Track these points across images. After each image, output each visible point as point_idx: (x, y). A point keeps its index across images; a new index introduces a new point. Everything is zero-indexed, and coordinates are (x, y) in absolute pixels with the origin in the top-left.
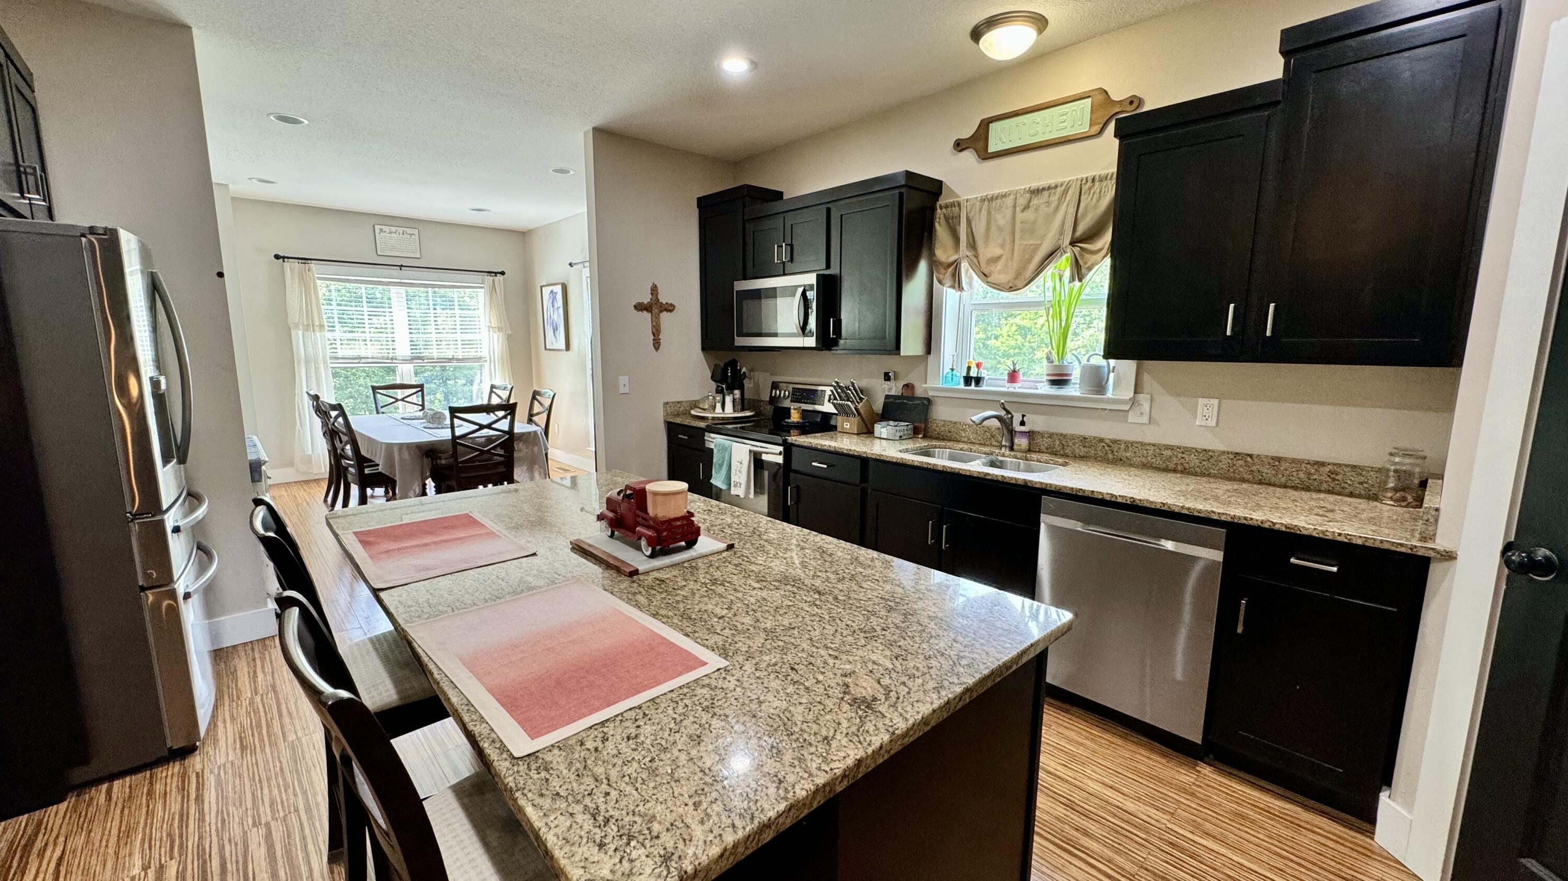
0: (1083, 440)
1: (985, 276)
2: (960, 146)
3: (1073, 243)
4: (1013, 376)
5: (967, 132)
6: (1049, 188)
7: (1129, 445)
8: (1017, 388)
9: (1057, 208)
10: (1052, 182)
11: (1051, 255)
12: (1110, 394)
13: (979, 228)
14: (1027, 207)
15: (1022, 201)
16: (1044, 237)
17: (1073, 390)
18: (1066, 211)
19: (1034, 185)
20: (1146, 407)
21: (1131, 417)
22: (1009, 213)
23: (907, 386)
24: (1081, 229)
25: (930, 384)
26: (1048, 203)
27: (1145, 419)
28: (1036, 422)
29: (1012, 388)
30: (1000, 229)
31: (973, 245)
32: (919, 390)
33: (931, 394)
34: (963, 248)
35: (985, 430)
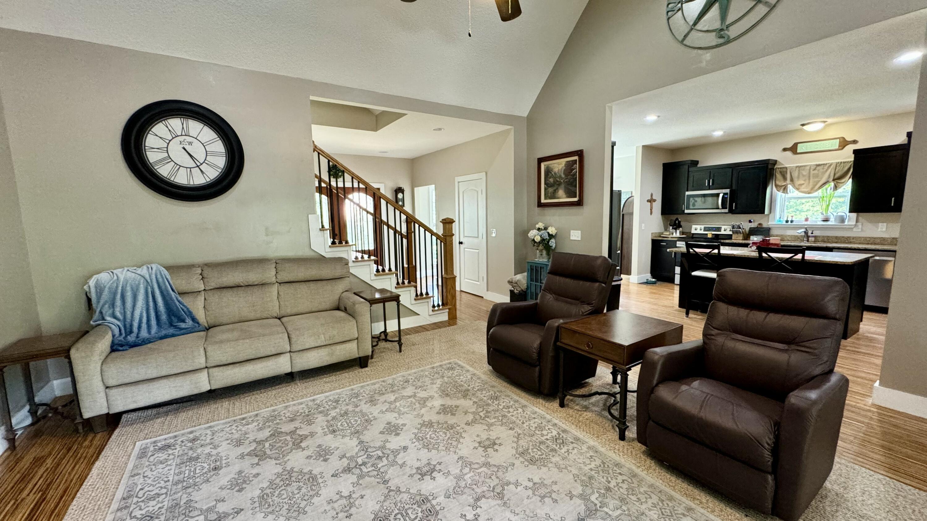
0: (836, 237)
1: (798, 189)
2: (785, 150)
3: (834, 180)
4: (807, 220)
5: (789, 145)
6: (824, 164)
7: (853, 238)
8: (808, 223)
9: (827, 170)
10: (825, 162)
11: (825, 184)
12: (846, 223)
13: (795, 174)
14: (814, 170)
15: (813, 168)
16: (821, 178)
18: (831, 171)
19: (818, 163)
20: (860, 226)
21: (854, 230)
22: (808, 171)
23: (759, 224)
24: (837, 176)
25: (770, 223)
26: (823, 169)
27: (860, 230)
28: (816, 233)
29: (806, 223)
30: (804, 176)
31: (792, 180)
32: (765, 225)
33: (770, 226)
34: (788, 181)
35: (795, 236)
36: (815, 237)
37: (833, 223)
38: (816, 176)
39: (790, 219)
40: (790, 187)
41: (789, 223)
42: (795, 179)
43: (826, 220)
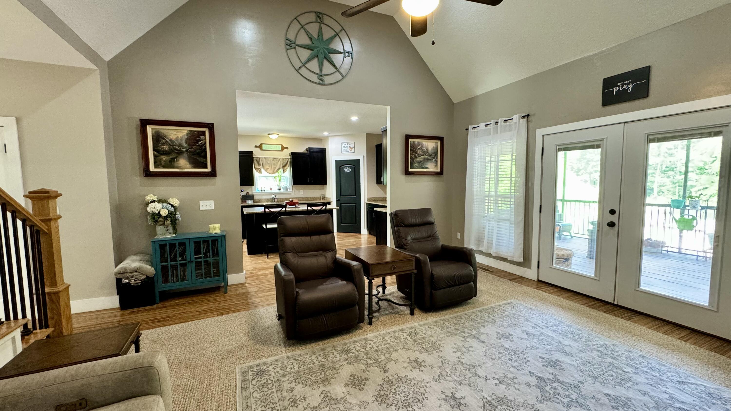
1: (266, 171)
2: (256, 147)
3: (282, 167)
4: (271, 189)
5: (258, 145)
6: (277, 158)
8: (272, 191)
9: (279, 162)
11: (279, 169)
12: (288, 191)
13: (264, 162)
14: (273, 161)
15: (272, 159)
16: (277, 166)
17: (282, 190)
19: (274, 157)
21: (292, 194)
22: (270, 161)
23: (248, 193)
24: (284, 165)
26: (277, 160)
28: (277, 197)
29: (271, 191)
30: (268, 164)
31: (263, 166)
32: (250, 193)
33: (254, 194)
34: (261, 166)
35: (268, 199)
36: (277, 199)
38: (274, 164)
39: (263, 190)
40: (262, 170)
41: (263, 191)
42: (265, 166)
43: (280, 190)
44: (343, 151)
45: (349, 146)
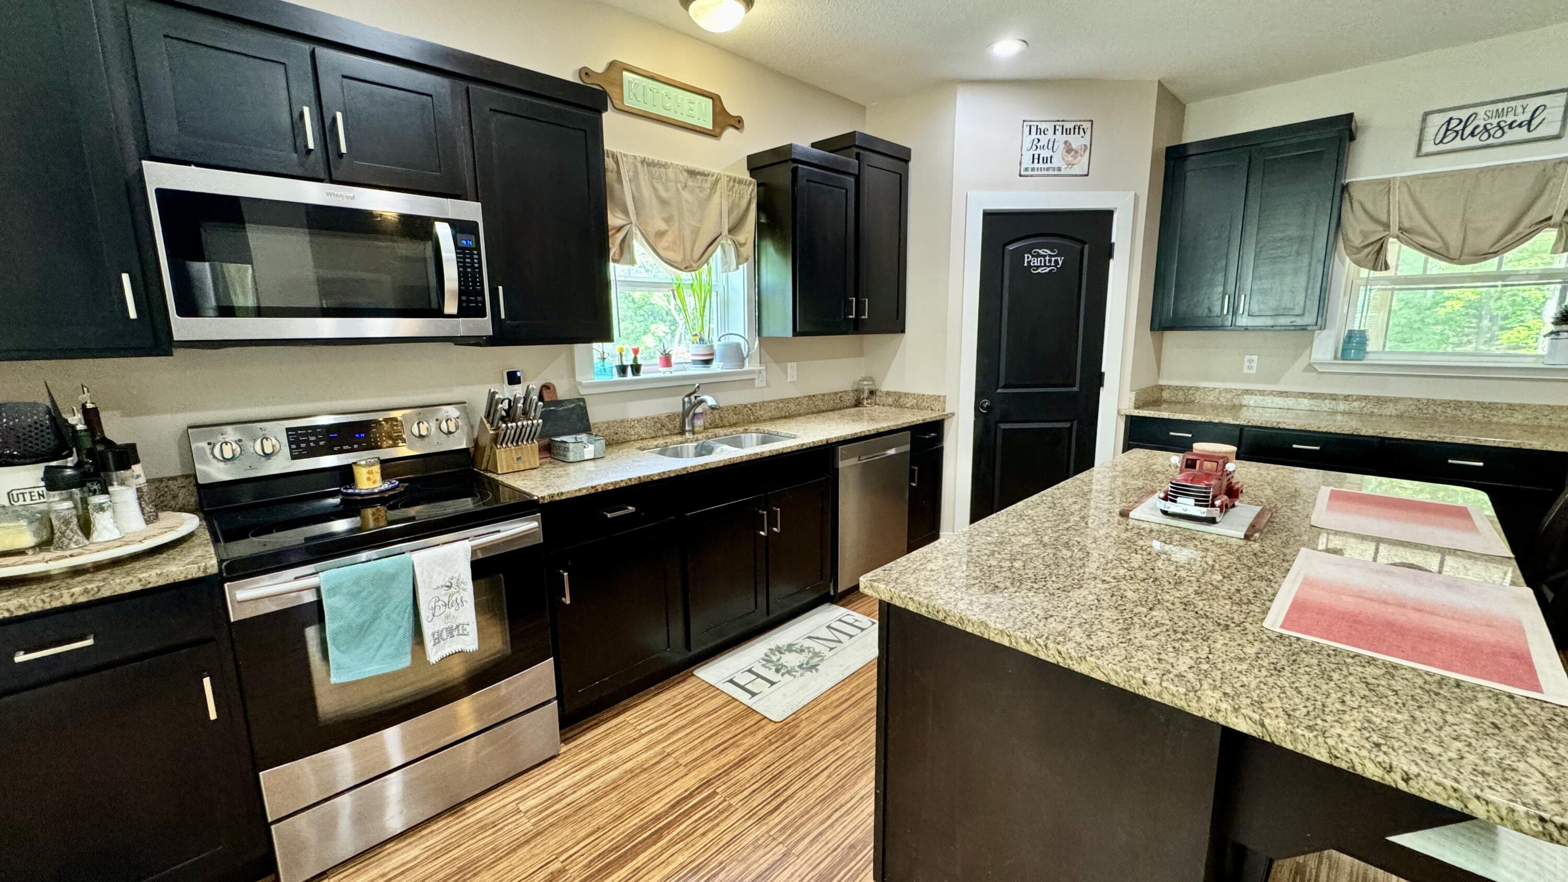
1: (654, 250)
2: (588, 77)
3: (729, 233)
4: (667, 360)
5: (599, 67)
6: (703, 174)
9: (713, 195)
10: (702, 168)
11: (714, 241)
12: (744, 366)
13: (643, 191)
14: (686, 184)
16: (704, 221)
17: (717, 367)
22: (672, 186)
23: (545, 381)
24: (734, 218)
25: (581, 379)
26: (704, 187)
27: (764, 384)
29: (664, 372)
31: (640, 214)
34: (631, 216)
37: (719, 370)
38: (693, 209)
40: (640, 242)
41: (629, 375)
42: (647, 210)
43: (707, 361)
44: (1027, 162)
45: (1061, 138)
